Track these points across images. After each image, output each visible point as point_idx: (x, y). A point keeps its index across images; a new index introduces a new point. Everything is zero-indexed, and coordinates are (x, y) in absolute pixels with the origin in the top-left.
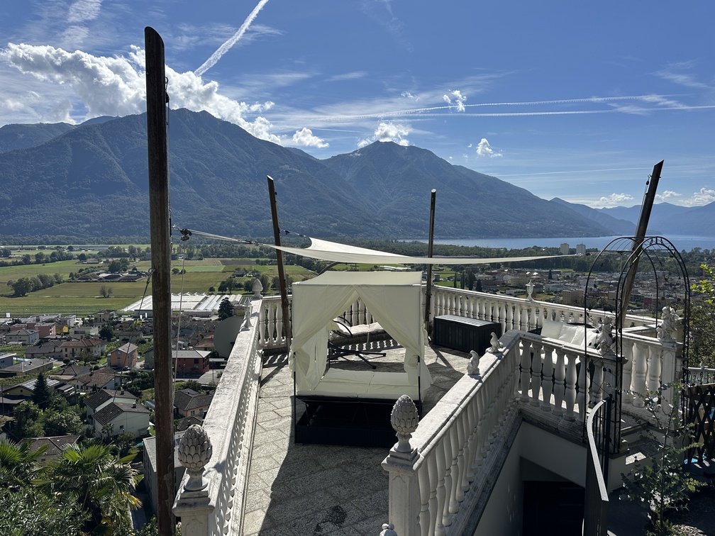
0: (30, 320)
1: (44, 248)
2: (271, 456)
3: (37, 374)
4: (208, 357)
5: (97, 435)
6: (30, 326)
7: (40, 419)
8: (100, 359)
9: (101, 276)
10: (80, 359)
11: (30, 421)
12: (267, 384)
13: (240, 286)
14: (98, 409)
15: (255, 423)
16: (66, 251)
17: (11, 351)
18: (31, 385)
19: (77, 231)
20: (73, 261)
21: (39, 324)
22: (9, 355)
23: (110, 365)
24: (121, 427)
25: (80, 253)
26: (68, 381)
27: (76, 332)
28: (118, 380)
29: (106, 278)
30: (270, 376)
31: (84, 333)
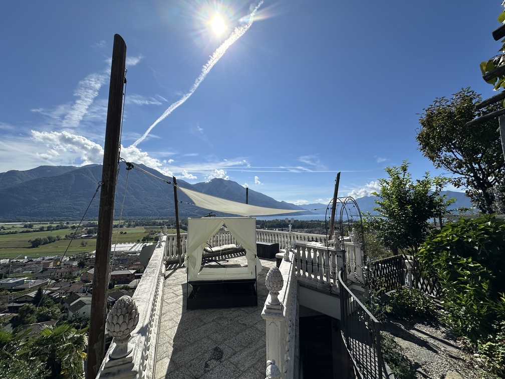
0: (39, 259)
1: (53, 223)
2: (172, 319)
3: (38, 288)
4: (134, 273)
5: (69, 319)
6: (38, 263)
7: (36, 313)
8: (76, 277)
9: (82, 236)
10: (65, 278)
11: (29, 315)
12: (168, 279)
13: (152, 239)
14: (71, 304)
15: (162, 300)
16: (65, 224)
17: (24, 277)
18: (33, 294)
19: (72, 215)
20: (68, 229)
21: (44, 261)
22: (22, 279)
23: (82, 280)
24: (84, 313)
25: (72, 225)
26: (56, 290)
27: (64, 265)
28: (85, 288)
29: (85, 237)
30: (170, 274)
31: (69, 264)
